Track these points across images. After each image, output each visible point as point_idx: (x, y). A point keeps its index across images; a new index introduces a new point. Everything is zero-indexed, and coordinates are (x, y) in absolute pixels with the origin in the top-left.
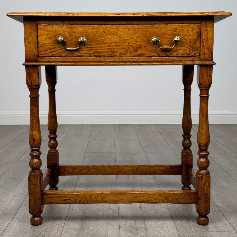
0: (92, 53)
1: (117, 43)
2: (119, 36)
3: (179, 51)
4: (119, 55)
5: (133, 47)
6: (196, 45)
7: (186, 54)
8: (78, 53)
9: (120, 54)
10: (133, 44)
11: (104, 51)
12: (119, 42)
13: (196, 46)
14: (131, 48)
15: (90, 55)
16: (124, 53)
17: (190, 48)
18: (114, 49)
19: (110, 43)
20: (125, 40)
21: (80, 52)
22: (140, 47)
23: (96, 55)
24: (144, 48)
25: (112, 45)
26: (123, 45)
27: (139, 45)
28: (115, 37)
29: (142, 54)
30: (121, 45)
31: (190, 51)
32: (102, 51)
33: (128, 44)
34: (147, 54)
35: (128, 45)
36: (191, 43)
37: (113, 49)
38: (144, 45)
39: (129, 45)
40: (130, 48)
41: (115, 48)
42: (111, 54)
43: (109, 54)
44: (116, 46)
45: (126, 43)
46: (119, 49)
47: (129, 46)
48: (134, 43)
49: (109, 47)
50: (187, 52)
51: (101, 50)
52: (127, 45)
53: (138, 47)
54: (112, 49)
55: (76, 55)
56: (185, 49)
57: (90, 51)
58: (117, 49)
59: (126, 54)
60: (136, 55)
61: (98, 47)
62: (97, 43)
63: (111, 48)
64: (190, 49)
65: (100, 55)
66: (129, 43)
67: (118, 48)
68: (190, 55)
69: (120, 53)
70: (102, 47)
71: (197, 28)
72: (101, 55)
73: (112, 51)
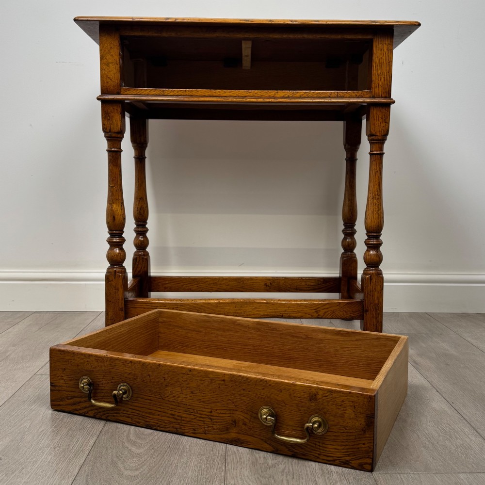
0: (141, 418)
1: (189, 407)
2: (192, 393)
3: (321, 451)
4: (193, 433)
5: (220, 421)
6: (364, 444)
7: (338, 461)
8: (115, 415)
9: (195, 431)
10: (221, 415)
11: (163, 418)
12: (194, 405)
13: (363, 446)
14: (217, 422)
15: (138, 422)
16: (202, 430)
17: (347, 447)
18: (183, 419)
19: (174, 404)
20: (204, 402)
21: (119, 413)
22: (235, 423)
23: (148, 423)
24: (244, 427)
25: (180, 408)
26: (201, 412)
27: (234, 420)
28: (184, 392)
29: (239, 439)
30: (198, 413)
31: (349, 455)
32: (160, 418)
33: (211, 412)
34: (250, 442)
35: (210, 414)
36: (351, 437)
37: (181, 417)
38: (243, 420)
39: (212, 414)
40: (215, 421)
41: (184, 416)
42: (177, 429)
43: (173, 427)
44: (186, 411)
45: (206, 410)
46: (193, 420)
47: (212, 417)
48: (222, 411)
49: (174, 413)
50: (341, 456)
51: (158, 415)
52: (207, 414)
53: (232, 424)
54: (178, 416)
55: (113, 417)
56: (336, 449)
57: (138, 414)
58: (188, 420)
59: (205, 434)
60: (227, 439)
61: (152, 408)
62: (150, 400)
63: (177, 414)
64: (349, 450)
65: (155, 426)
66: (213, 411)
67: (191, 417)
68: (348, 464)
69: (194, 429)
70: (159, 410)
71: (365, 403)
72: (158, 426)
73: (179, 421)
